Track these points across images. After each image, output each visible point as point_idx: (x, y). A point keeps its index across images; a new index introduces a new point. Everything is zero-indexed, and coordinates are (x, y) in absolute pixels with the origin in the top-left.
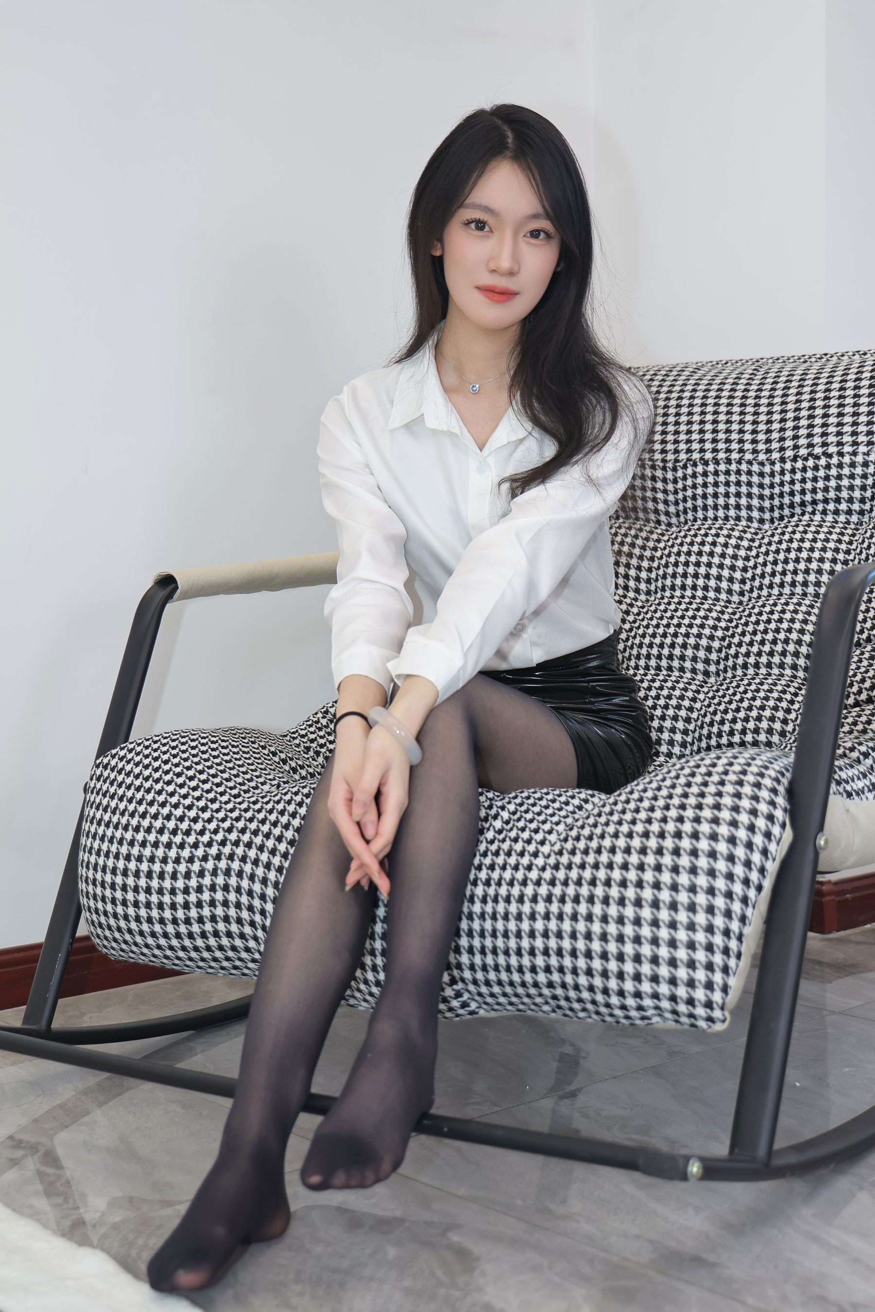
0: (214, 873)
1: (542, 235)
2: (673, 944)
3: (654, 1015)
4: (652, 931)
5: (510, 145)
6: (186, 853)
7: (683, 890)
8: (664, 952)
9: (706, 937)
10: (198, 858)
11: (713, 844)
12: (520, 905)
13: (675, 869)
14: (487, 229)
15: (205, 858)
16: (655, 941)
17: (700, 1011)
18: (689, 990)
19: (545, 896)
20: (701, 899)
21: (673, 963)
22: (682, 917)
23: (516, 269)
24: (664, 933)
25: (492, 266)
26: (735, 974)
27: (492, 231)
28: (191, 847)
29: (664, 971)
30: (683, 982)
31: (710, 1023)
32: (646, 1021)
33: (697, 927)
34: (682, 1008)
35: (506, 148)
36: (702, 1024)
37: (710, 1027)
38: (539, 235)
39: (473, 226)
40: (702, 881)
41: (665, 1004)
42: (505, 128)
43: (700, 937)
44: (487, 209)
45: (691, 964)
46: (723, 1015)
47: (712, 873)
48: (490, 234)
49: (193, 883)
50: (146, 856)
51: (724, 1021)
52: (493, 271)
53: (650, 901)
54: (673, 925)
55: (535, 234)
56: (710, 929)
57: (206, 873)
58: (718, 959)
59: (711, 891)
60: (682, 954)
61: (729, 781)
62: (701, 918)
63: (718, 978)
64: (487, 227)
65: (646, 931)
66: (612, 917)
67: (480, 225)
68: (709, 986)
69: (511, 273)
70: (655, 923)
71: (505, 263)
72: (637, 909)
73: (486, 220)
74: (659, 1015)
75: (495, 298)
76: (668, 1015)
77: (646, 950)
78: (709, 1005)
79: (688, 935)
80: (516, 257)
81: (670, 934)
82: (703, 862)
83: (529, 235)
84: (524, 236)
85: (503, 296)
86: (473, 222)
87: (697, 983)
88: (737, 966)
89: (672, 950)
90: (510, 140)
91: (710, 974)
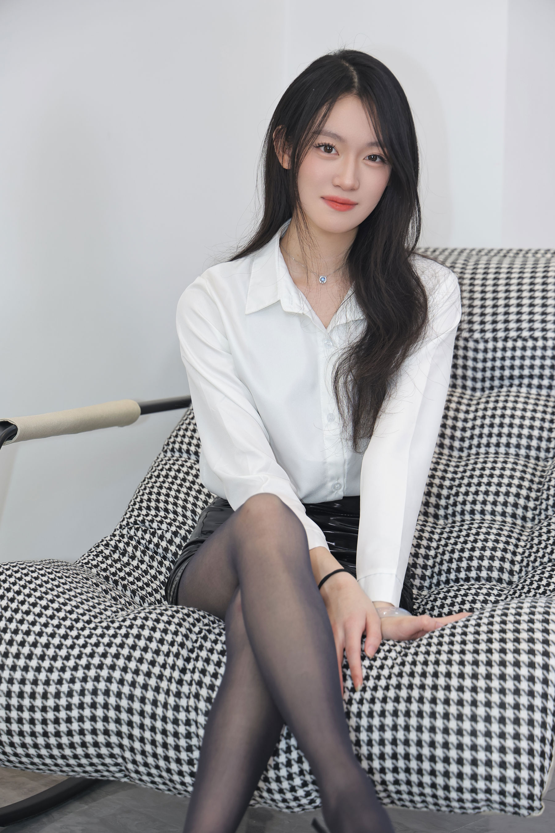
0: (82, 693)
1: (378, 160)
2: (502, 750)
3: (484, 806)
4: (486, 741)
5: (356, 84)
6: (55, 676)
7: (510, 708)
8: (496, 757)
9: (528, 744)
10: (66, 680)
11: (531, 670)
12: (370, 720)
13: (502, 691)
14: (334, 151)
15: (72, 681)
16: (488, 749)
17: (524, 802)
18: (516, 786)
19: (391, 712)
20: (524, 714)
21: (503, 765)
22: (510, 729)
23: (356, 186)
24: (495, 742)
25: (337, 182)
26: (548, 772)
27: (338, 154)
28: (59, 671)
29: (496, 772)
30: (511, 780)
31: (530, 811)
32: (477, 811)
33: (522, 737)
34: (509, 800)
35: (354, 87)
36: (524, 812)
37: (530, 814)
38: (376, 159)
39: (322, 148)
40: (524, 700)
41: (496, 797)
42: (352, 68)
43: (524, 744)
44: (336, 136)
45: (517, 766)
46: (541, 804)
47: (531, 693)
48: (337, 156)
49: (63, 702)
50: (16, 679)
51: (540, 809)
52: (338, 186)
53: (483, 717)
54: (502, 735)
55: (372, 158)
56: (531, 738)
57: (75, 693)
58: (537, 761)
59: (531, 708)
60: (510, 758)
61: (537, 620)
62: (524, 730)
63: (537, 775)
64: (333, 150)
65: (481, 741)
66: (452, 730)
67: (328, 148)
68: (531, 782)
69: (352, 189)
70: (488, 734)
71: (348, 181)
72: (473, 723)
73: (334, 145)
74: (488, 806)
75: (338, 207)
76: (496, 806)
77: (482, 756)
78: (531, 797)
79: (514, 743)
80: (357, 177)
81: (500, 742)
82: (524, 685)
83: (367, 158)
84: (364, 159)
85: (345, 206)
86: (323, 146)
87: (522, 781)
88: (550, 765)
89: (502, 755)
90: (356, 80)
91: (531, 773)
